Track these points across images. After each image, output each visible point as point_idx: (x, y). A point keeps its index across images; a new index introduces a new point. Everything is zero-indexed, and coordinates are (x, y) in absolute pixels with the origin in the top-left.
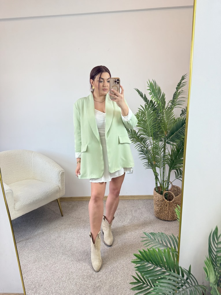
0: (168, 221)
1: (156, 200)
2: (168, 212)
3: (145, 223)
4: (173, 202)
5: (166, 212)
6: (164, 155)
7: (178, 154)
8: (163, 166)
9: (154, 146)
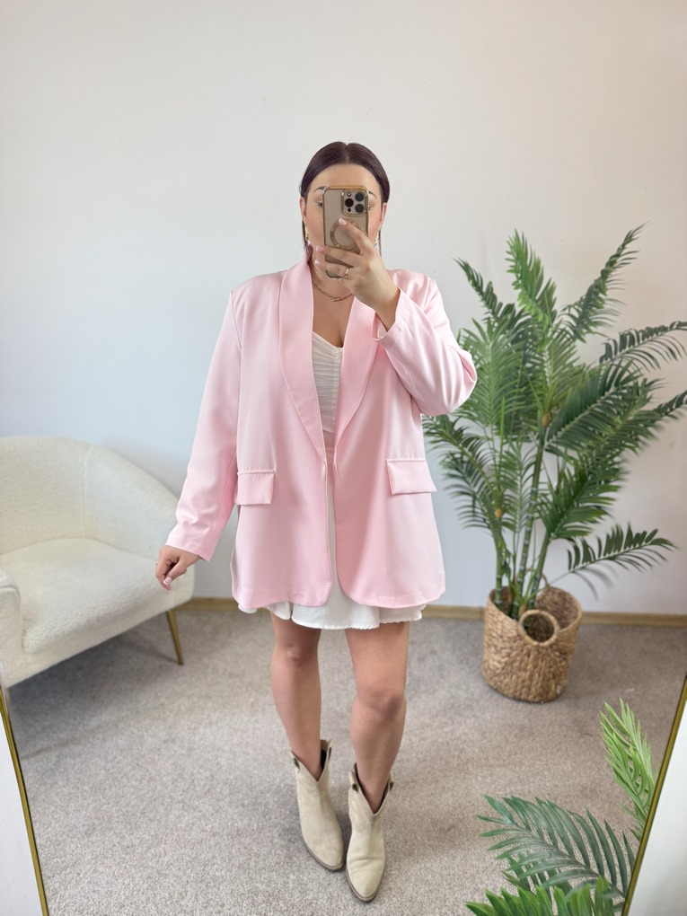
0: (527, 701)
1: (494, 634)
2: (531, 677)
3: (453, 705)
4: (551, 646)
5: (525, 675)
6: (532, 492)
7: (581, 489)
8: (525, 524)
9: (503, 460)
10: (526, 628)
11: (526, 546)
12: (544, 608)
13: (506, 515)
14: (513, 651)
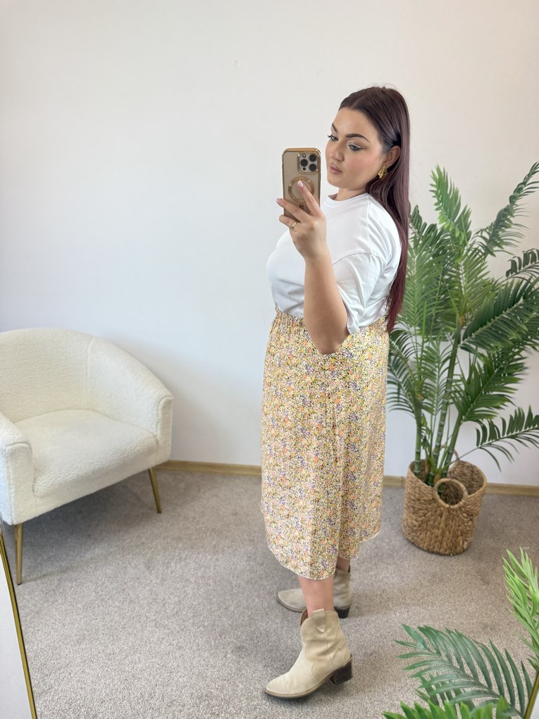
0: (439, 554)
4: (460, 508)
5: (438, 532)
6: (448, 381)
7: (488, 380)
8: (441, 408)
9: (424, 354)
10: (439, 493)
11: (441, 426)
12: (455, 478)
13: (426, 401)
14: (429, 512)
